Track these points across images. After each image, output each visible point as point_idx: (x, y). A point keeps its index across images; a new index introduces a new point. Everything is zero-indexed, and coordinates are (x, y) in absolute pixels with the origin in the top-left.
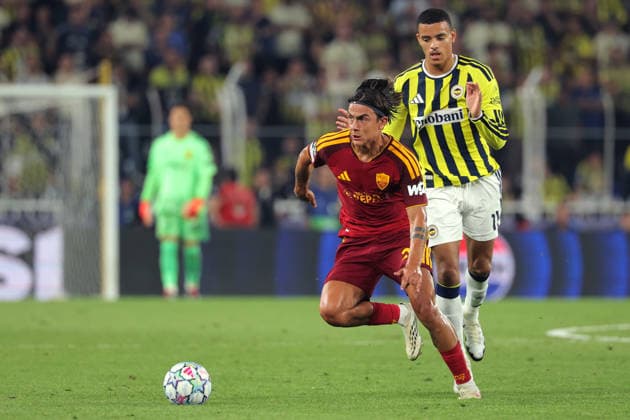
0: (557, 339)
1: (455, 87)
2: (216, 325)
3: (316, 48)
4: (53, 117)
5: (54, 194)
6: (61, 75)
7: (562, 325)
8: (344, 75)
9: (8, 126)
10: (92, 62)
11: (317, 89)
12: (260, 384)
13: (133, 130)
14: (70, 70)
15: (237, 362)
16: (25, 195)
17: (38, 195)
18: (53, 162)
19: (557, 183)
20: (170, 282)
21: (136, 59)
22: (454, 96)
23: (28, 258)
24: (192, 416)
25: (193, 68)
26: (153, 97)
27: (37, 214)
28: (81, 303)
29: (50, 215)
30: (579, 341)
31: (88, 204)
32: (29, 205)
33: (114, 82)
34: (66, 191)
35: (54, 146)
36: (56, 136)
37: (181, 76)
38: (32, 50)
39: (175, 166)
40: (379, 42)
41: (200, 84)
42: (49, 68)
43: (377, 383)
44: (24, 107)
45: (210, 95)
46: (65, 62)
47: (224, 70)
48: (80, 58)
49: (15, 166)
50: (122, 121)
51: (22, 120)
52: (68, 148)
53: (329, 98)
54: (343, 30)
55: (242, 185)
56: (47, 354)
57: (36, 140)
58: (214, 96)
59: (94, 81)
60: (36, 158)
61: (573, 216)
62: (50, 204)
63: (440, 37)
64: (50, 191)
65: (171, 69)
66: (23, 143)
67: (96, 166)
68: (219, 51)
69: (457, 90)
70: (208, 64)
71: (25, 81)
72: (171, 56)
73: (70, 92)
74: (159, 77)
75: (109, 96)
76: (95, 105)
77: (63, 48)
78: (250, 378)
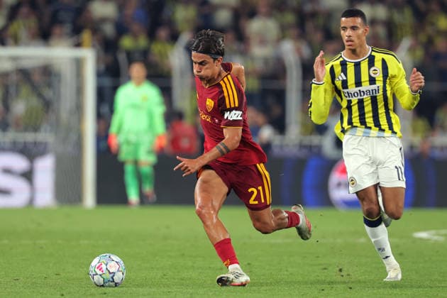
0: (421, 239)
1: (373, 69)
2: (168, 227)
3: (243, 22)
4: (48, 72)
5: (49, 128)
6: (54, 41)
7: (425, 230)
8: (263, 42)
9: (14, 78)
10: (77, 31)
11: (244, 53)
12: (200, 271)
13: (107, 82)
14: (61, 36)
15: (183, 255)
16: (26, 130)
17: (36, 129)
18: (47, 105)
19: (421, 124)
20: (133, 196)
21: (109, 29)
22: (373, 75)
23: (28, 176)
24: (149, 294)
25: (152, 36)
26: (122, 58)
27: (35, 143)
28: (67, 210)
29: (46, 144)
30: (436, 241)
31: (73, 137)
32: (29, 137)
33: (93, 46)
34: (56, 126)
35: (48, 93)
36: (50, 85)
37: (142, 42)
38: (32, 22)
39: (135, 107)
40: (290, 18)
41: (157, 48)
42: (45, 35)
43: (287, 271)
44: (26, 64)
45: (164, 56)
46: (57, 30)
47: (174, 37)
48: (67, 28)
49: (19, 107)
50: (99, 75)
51: (25, 74)
52: (58, 96)
53: (252, 59)
54: (263, 9)
55: (187, 124)
56: (41, 248)
57: (35, 89)
58: (167, 57)
59: (78, 45)
60: (35, 101)
61: (433, 147)
62: (45, 136)
63: (354, 28)
64: (45, 126)
65: (135, 36)
66: (25, 90)
67: (79, 109)
68: (171, 24)
69: (375, 70)
70: (163, 33)
71: (27, 45)
72: (136, 27)
73: (60, 53)
74: (127, 42)
75: (89, 56)
76: (79, 64)
77: (55, 20)
78: (193, 266)
